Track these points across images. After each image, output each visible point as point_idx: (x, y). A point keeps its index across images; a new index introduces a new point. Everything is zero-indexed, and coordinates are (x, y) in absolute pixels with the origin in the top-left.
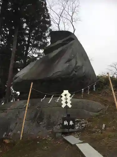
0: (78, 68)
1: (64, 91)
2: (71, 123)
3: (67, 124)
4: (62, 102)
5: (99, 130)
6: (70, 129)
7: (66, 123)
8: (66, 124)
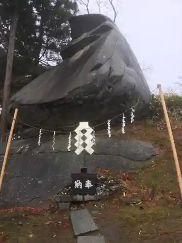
0: (115, 80)
1: (80, 123)
2: (89, 184)
3: (81, 186)
4: (76, 144)
5: (139, 200)
6: (86, 195)
7: (78, 184)
8: (79, 187)
